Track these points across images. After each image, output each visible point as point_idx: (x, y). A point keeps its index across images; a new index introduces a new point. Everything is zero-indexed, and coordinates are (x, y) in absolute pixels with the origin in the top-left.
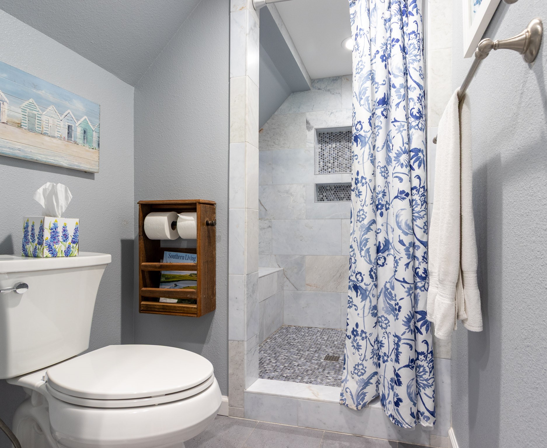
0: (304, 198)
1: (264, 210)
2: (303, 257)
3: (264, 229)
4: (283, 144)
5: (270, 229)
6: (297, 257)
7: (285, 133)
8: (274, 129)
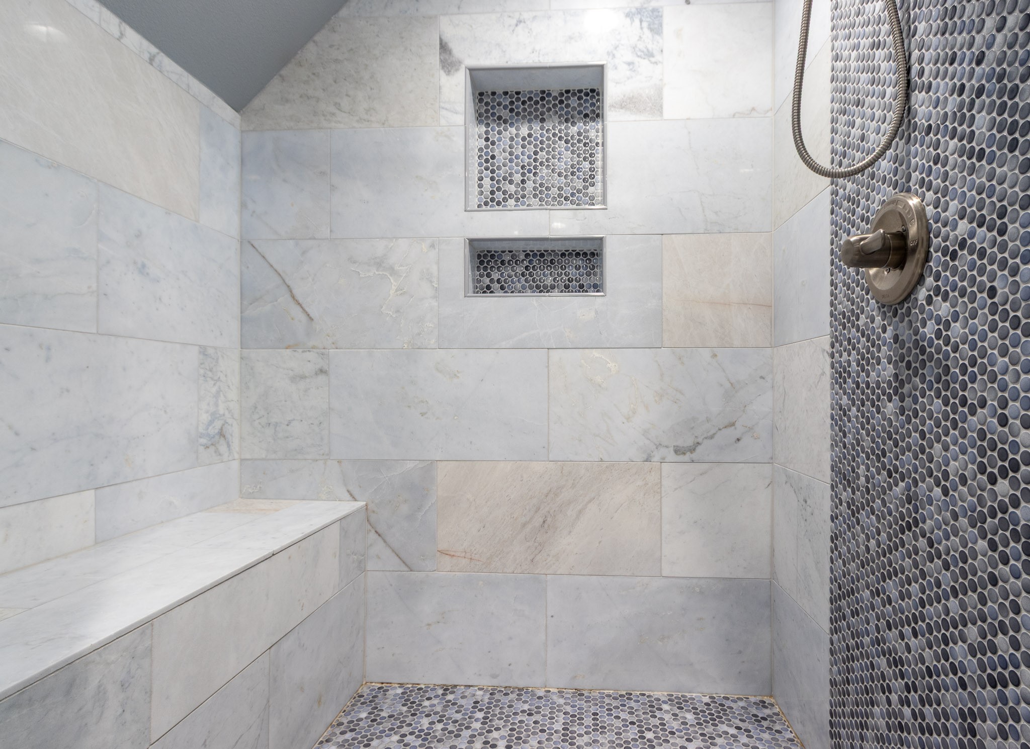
0: (431, 282)
1: (304, 318)
2: (429, 467)
3: (303, 377)
4: (367, 111)
5: (322, 378)
6: (410, 465)
7: (372, 77)
8: (336, 61)
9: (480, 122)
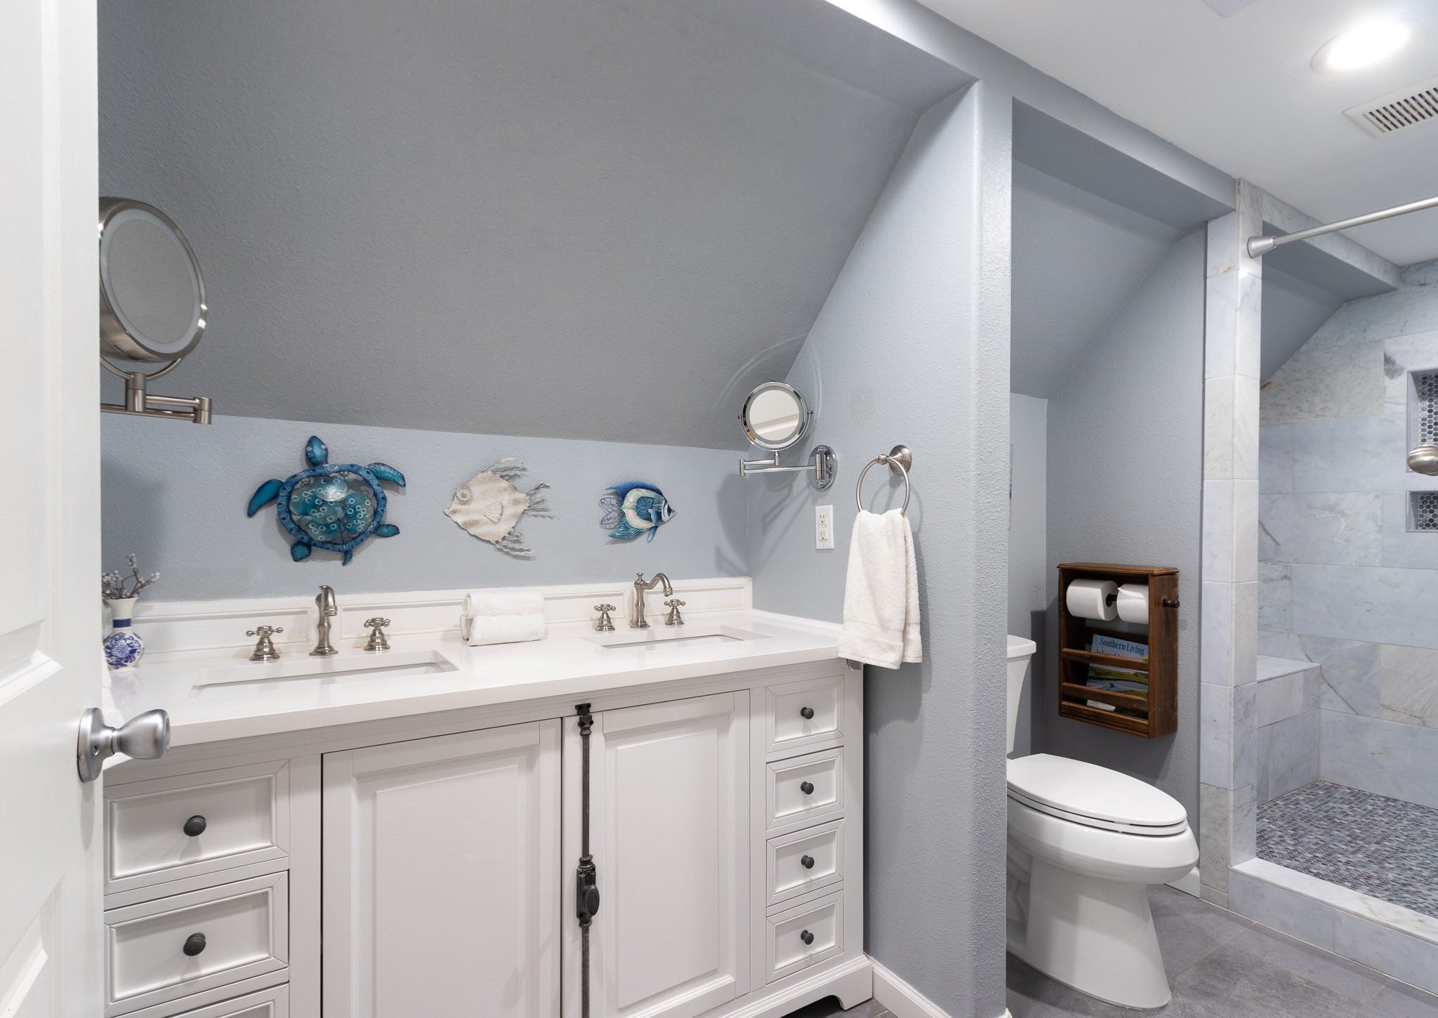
0: (1376, 521)
1: (1272, 543)
2: (1375, 646)
3: (1272, 580)
4: (1322, 409)
5: (1286, 582)
6: (1357, 644)
7: (1326, 387)
8: (1298, 380)
9: (1424, 399)
